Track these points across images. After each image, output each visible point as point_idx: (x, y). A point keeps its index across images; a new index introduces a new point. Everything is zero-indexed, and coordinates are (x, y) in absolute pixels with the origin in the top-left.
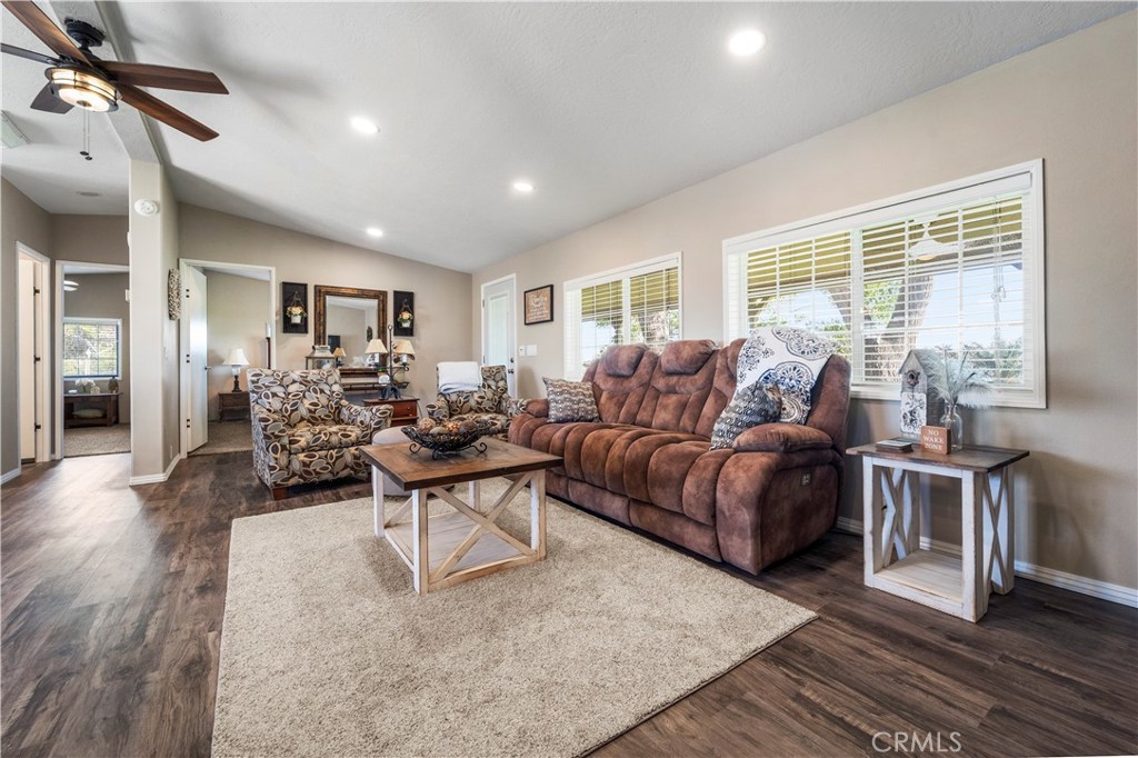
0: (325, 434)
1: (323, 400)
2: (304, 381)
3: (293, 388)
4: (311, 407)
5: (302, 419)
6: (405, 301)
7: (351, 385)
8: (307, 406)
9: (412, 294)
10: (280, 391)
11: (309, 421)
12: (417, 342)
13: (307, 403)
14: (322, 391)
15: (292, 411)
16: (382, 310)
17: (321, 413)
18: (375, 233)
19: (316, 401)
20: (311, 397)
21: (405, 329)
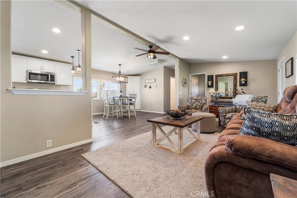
0: (191, 112)
1: (199, 104)
2: (196, 99)
3: (193, 101)
4: (196, 105)
5: (193, 108)
6: (244, 75)
7: (221, 101)
8: (195, 105)
9: (247, 72)
10: (190, 101)
11: (195, 109)
12: (249, 88)
13: (195, 104)
14: (199, 102)
15: (192, 106)
16: (235, 79)
17: (198, 107)
18: (225, 57)
19: (197, 104)
20: (196, 103)
21: (243, 84)
